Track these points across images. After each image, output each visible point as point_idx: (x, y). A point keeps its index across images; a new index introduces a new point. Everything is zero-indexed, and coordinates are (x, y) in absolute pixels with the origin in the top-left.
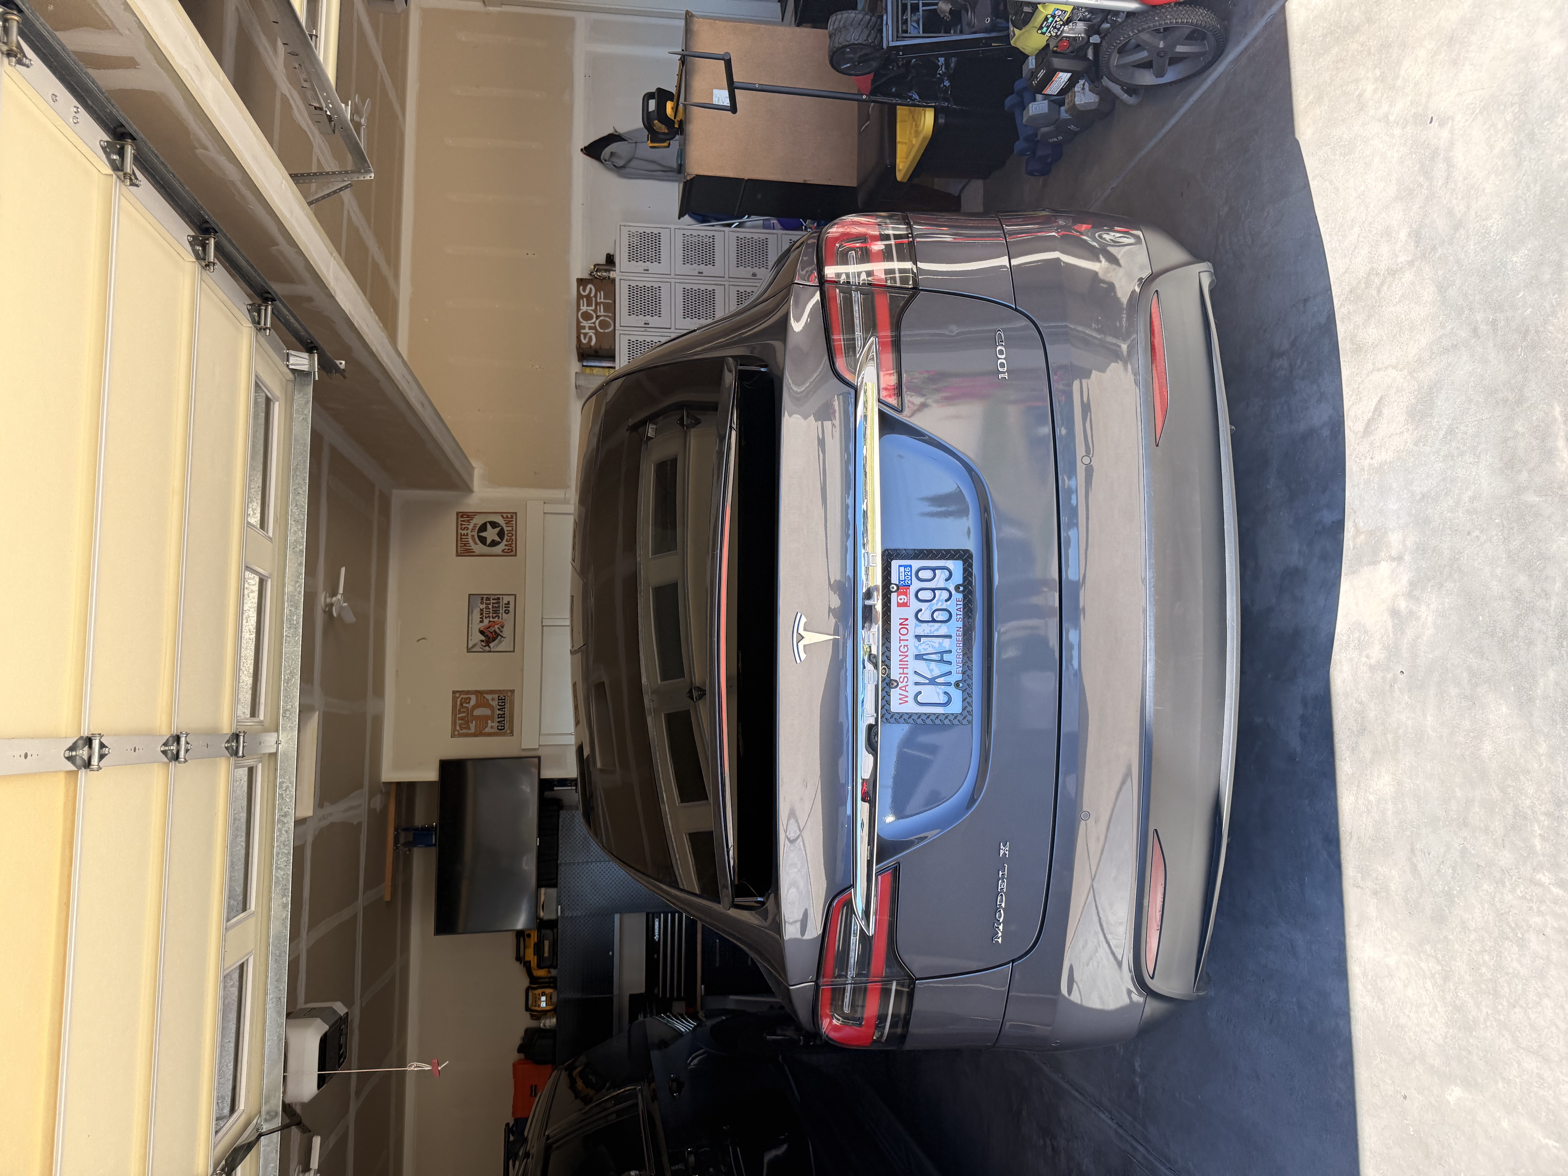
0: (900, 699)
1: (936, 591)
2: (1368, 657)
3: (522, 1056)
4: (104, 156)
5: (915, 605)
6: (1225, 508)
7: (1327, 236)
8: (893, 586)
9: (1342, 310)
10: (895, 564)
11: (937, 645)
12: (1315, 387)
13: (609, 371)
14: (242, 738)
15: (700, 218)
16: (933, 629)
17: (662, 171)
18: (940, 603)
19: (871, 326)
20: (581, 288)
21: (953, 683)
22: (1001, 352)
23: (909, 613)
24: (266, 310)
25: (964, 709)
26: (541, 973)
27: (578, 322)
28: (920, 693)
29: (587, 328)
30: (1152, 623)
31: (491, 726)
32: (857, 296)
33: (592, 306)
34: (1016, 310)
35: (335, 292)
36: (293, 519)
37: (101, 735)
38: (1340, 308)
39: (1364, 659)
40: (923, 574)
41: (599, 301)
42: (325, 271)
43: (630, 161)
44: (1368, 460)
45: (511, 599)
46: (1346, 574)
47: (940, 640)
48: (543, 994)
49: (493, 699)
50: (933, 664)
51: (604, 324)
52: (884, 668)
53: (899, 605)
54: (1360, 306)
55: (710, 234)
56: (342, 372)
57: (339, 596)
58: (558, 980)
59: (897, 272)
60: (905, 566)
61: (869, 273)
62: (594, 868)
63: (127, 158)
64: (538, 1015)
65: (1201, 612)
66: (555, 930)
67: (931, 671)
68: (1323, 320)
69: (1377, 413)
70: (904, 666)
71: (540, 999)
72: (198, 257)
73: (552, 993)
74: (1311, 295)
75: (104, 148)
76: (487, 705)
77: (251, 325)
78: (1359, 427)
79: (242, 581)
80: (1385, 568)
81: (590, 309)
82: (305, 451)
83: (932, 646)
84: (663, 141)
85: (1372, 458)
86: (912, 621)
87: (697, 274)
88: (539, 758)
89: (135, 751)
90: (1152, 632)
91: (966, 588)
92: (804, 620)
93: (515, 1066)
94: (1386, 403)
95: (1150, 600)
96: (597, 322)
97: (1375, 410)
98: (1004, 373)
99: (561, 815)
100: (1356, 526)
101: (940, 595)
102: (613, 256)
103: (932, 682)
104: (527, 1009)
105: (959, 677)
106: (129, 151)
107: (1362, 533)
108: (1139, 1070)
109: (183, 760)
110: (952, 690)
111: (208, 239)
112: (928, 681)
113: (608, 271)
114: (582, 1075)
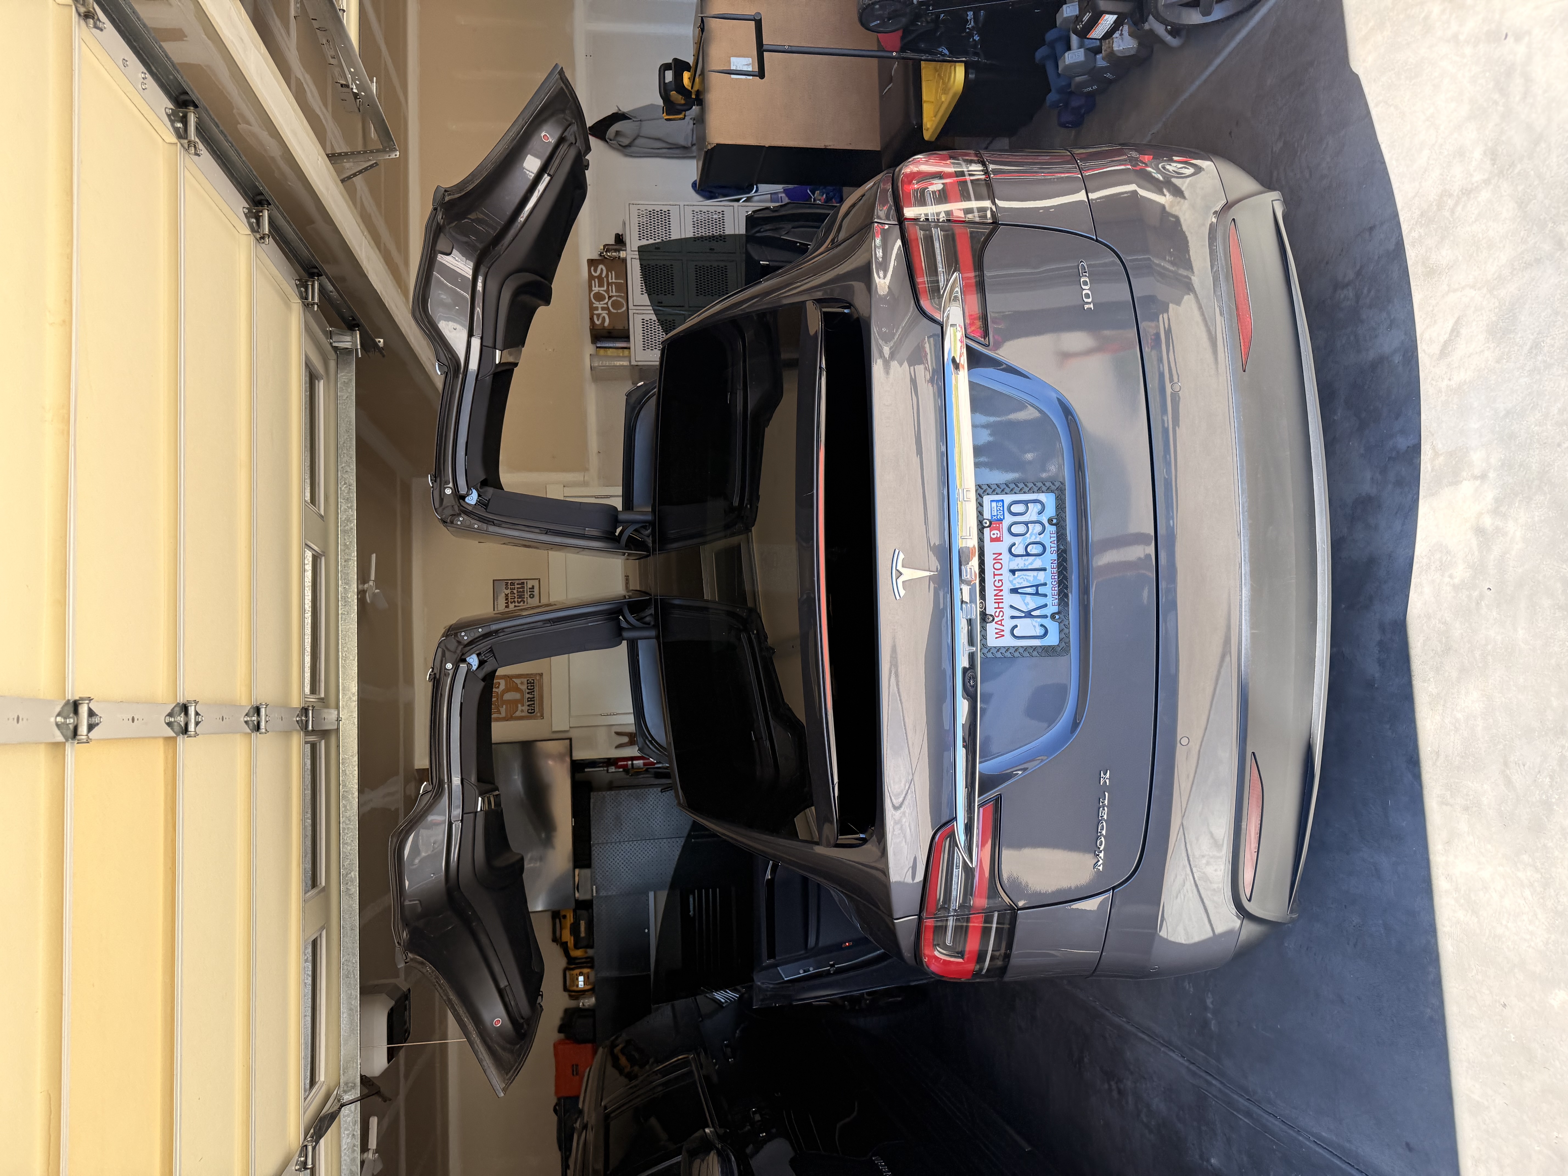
0: (996, 633)
1: (1029, 525)
2: (1451, 577)
3: (562, 1036)
4: (169, 124)
5: (1008, 540)
6: (1310, 433)
7: (1394, 162)
8: (985, 521)
9: (1413, 234)
10: (986, 499)
11: (1031, 579)
12: (1384, 315)
13: (623, 351)
14: (310, 712)
15: (707, 194)
16: (1027, 563)
17: (668, 148)
18: (1034, 537)
19: (953, 263)
20: (592, 268)
21: (1049, 615)
22: (1085, 283)
23: (1002, 547)
24: (313, 286)
25: (1061, 640)
26: (577, 953)
27: (591, 303)
28: (1016, 626)
29: (600, 309)
30: (1247, 547)
31: (522, 710)
32: (937, 233)
33: (604, 287)
34: (1097, 241)
35: (368, 272)
36: (342, 496)
37: (196, 702)
38: (1410, 232)
39: (1447, 580)
40: (1015, 509)
41: (610, 281)
42: (357, 248)
43: (634, 139)
44: (1446, 382)
45: (536, 583)
46: (1424, 497)
47: (1035, 573)
48: (581, 974)
49: (522, 683)
50: (1028, 597)
51: (616, 305)
52: (981, 603)
53: (992, 540)
54: (1432, 229)
55: (719, 209)
56: (380, 350)
57: (371, 583)
58: (596, 959)
59: (975, 210)
60: (997, 501)
61: (948, 213)
62: (627, 848)
63: (190, 126)
64: (577, 995)
65: (1293, 534)
66: (590, 911)
67: (1027, 604)
68: (1391, 247)
69: (1455, 333)
70: (999, 601)
71: (577, 979)
72: (253, 230)
73: (588, 972)
74: (1377, 223)
75: (169, 116)
76: (517, 689)
77: (299, 301)
78: (1435, 349)
79: (302, 558)
80: (1467, 487)
81: (602, 290)
82: (351, 429)
83: (1027, 580)
84: (680, 113)
85: (1450, 380)
86: (1006, 556)
87: (709, 251)
88: (571, 739)
89: (223, 720)
90: (1247, 556)
91: (1058, 522)
92: (902, 556)
93: (555, 1046)
94: (1464, 323)
95: (1243, 525)
96: (610, 303)
97: (1453, 331)
98: (1089, 303)
99: (592, 796)
100: (1434, 448)
101: (1033, 529)
102: (622, 235)
103: (1029, 615)
104: (565, 989)
105: (1055, 609)
106: (192, 119)
107: (1441, 454)
108: (1211, 1006)
109: (264, 730)
110: (1048, 622)
111: (261, 212)
112: (1023, 615)
113: (619, 251)
114: (622, 1051)
